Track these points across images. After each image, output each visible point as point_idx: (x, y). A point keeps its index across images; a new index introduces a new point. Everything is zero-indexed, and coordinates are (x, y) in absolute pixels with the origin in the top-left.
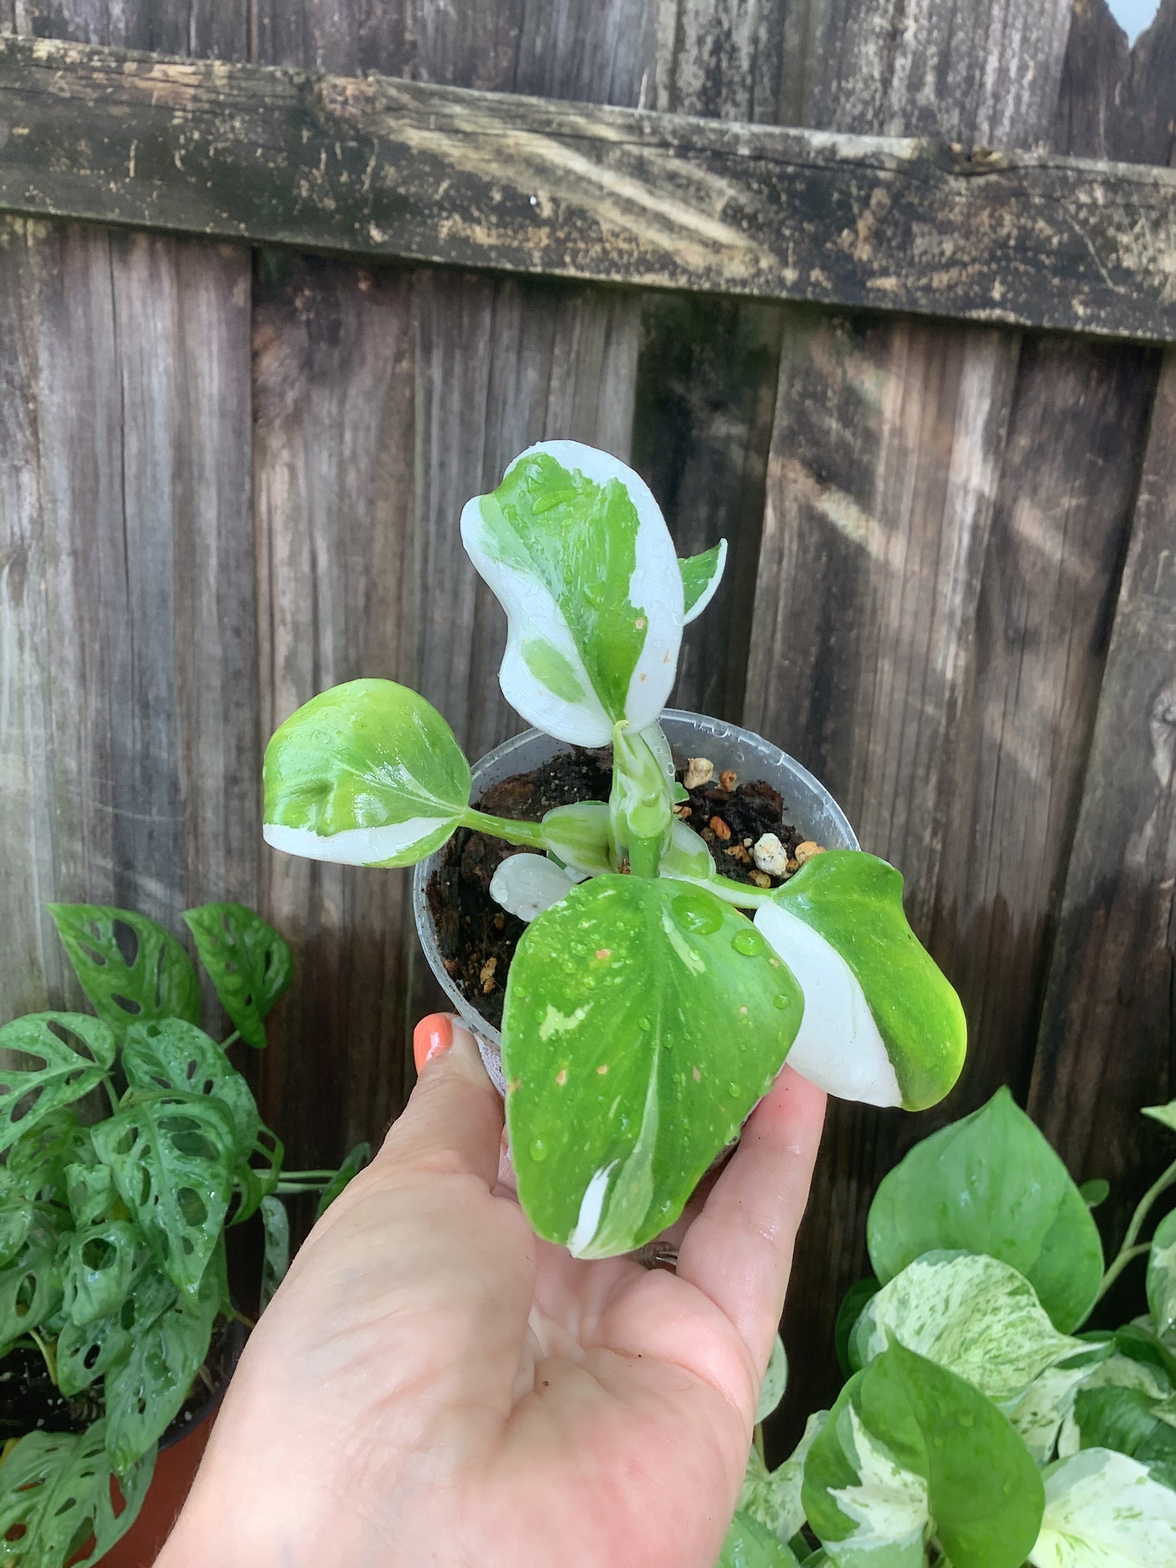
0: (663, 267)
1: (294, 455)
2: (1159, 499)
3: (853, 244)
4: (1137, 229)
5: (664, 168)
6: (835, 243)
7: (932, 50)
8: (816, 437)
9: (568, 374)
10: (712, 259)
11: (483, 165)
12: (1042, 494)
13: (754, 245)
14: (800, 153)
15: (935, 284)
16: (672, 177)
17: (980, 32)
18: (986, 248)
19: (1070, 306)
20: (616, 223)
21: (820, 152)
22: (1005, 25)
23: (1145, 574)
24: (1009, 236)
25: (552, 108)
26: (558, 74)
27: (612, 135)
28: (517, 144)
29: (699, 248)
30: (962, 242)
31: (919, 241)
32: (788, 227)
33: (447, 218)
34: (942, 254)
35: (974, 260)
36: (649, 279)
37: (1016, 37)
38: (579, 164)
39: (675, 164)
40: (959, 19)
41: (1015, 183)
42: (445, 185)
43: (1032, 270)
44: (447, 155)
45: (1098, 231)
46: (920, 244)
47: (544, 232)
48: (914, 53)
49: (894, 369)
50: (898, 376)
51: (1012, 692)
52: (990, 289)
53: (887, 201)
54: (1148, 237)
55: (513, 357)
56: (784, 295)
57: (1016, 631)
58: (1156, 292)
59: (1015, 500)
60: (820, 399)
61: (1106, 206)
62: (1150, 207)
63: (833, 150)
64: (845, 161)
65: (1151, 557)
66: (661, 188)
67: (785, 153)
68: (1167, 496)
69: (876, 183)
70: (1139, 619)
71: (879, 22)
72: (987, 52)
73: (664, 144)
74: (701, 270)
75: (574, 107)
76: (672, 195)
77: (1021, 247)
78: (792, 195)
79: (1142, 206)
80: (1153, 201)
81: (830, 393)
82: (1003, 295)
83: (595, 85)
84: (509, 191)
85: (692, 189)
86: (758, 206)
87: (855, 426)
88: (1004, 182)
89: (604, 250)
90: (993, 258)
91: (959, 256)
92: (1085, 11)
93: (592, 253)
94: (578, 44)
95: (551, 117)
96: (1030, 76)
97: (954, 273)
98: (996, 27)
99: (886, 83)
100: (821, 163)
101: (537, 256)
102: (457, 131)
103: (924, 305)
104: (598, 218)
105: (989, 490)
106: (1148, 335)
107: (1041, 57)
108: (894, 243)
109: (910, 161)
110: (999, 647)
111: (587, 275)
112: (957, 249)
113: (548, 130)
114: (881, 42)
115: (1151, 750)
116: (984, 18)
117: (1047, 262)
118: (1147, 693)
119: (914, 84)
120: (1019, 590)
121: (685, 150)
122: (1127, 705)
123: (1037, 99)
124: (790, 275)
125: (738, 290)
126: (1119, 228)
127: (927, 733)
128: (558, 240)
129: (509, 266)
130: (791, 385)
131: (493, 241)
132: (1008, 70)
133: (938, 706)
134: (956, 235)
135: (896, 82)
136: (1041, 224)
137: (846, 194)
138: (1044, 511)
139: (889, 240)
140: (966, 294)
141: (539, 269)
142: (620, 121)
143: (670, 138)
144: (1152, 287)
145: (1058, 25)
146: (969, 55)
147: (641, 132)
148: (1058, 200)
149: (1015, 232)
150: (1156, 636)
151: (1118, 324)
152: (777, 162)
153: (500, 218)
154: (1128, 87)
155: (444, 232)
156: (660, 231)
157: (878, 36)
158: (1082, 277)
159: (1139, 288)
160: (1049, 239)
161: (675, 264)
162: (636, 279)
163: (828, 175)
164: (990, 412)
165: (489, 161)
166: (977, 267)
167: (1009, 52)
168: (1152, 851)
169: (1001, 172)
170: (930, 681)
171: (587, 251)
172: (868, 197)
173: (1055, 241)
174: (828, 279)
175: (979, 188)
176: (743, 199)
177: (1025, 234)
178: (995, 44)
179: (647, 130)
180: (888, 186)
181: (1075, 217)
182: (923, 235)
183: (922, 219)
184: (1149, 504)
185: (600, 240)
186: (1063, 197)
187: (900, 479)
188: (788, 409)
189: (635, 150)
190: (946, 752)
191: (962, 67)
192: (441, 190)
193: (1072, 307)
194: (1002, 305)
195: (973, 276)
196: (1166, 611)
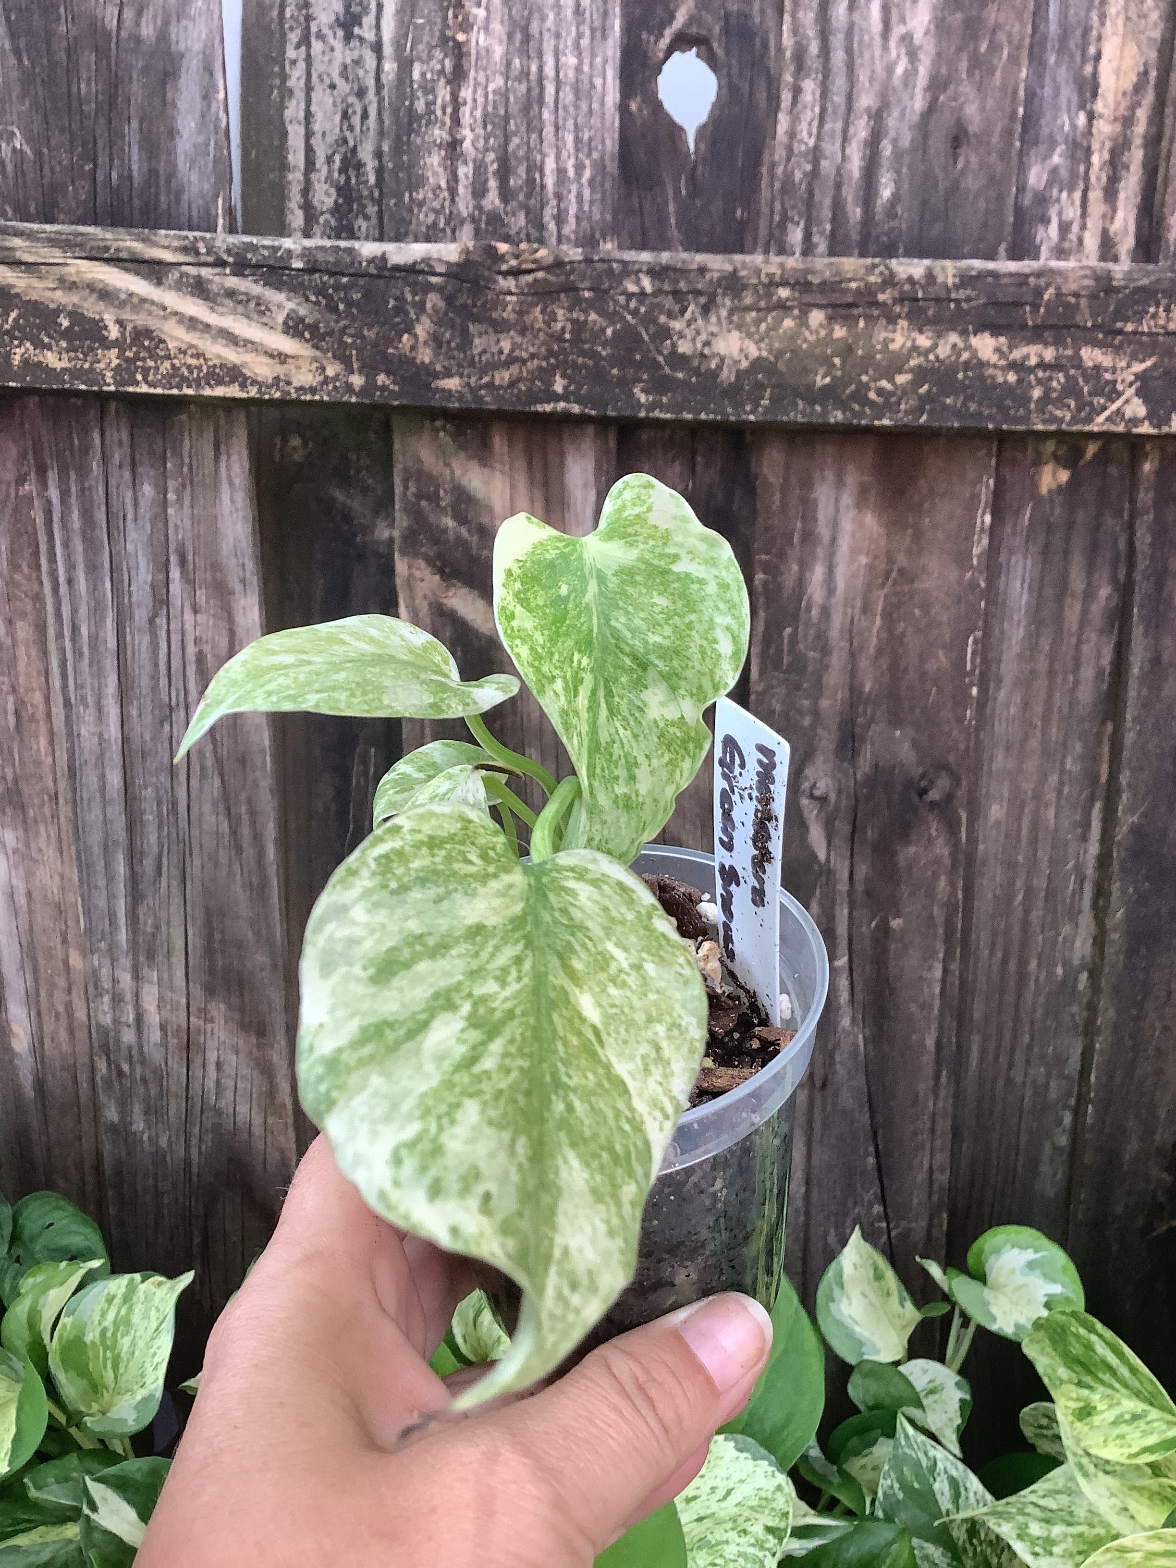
0: (232, 381)
2: (775, 578)
3: (413, 348)
4: (688, 315)
5: (223, 287)
6: (396, 348)
7: (491, 156)
8: (437, 536)
10: (280, 370)
11: (48, 294)
13: (318, 353)
14: (353, 263)
15: (497, 382)
16: (231, 294)
17: (534, 136)
18: (543, 344)
19: (631, 395)
20: (182, 341)
21: (371, 261)
22: (557, 128)
23: (771, 651)
24: (563, 329)
26: (137, 204)
27: (169, 257)
28: (78, 272)
29: (266, 360)
30: (519, 340)
31: (477, 341)
32: (350, 336)
33: (19, 346)
34: (501, 352)
35: (533, 356)
36: (219, 391)
37: (570, 138)
38: (139, 286)
39: (233, 282)
40: (512, 126)
41: (563, 278)
42: (13, 315)
43: (590, 363)
44: (13, 286)
45: (649, 320)
46: (478, 343)
47: (114, 352)
48: (475, 161)
49: (498, 466)
50: (503, 473)
52: (551, 383)
53: (442, 304)
54: (700, 322)
55: (127, 474)
56: (353, 399)
58: (714, 375)
60: (434, 499)
61: (655, 294)
62: (698, 293)
63: (383, 258)
64: (397, 268)
66: (222, 305)
67: (337, 263)
68: (780, 573)
69: (430, 287)
70: (773, 696)
71: (439, 134)
72: (544, 156)
73: (220, 263)
74: (270, 381)
75: (129, 234)
76: (234, 312)
77: (577, 339)
78: (349, 304)
79: (689, 292)
80: (699, 286)
81: (442, 493)
82: (565, 388)
83: (174, 215)
84: (75, 316)
85: (252, 305)
86: (318, 316)
87: (469, 523)
88: (551, 278)
89: (173, 366)
90: (551, 353)
91: (517, 353)
92: (640, 110)
93: (163, 370)
95: (109, 243)
96: (587, 174)
97: (515, 369)
98: (549, 130)
99: (453, 192)
100: (373, 270)
101: (109, 376)
102: (20, 263)
103: (490, 402)
104: (164, 337)
106: (712, 416)
107: (595, 155)
108: (453, 345)
109: (458, 264)
111: (159, 391)
112: (515, 346)
113: (106, 255)
114: (443, 153)
115: (805, 827)
116: (535, 123)
117: (604, 353)
119: (479, 191)
121: (241, 267)
123: (598, 196)
124: (357, 381)
125: (308, 397)
126: (670, 315)
128: (128, 360)
129: (83, 387)
130: (406, 488)
131: (65, 364)
132: (566, 171)
134: (512, 333)
135: (461, 190)
136: (593, 316)
137: (400, 299)
139: (449, 342)
140: (529, 389)
141: (112, 388)
142: (176, 243)
143: (225, 257)
144: (709, 369)
145: (608, 124)
146: (528, 159)
147: (197, 253)
148: (606, 292)
149: (569, 326)
150: (792, 713)
151: (678, 408)
152: (332, 274)
153: (69, 342)
154: (692, 179)
155: (16, 360)
156: (226, 346)
157: (440, 146)
158: (639, 366)
159: (697, 372)
160: (603, 330)
161: (245, 378)
162: (207, 392)
163: (382, 282)
165: (54, 289)
166: (536, 362)
167: (564, 154)
169: (547, 269)
171: (157, 368)
172: (423, 303)
173: (609, 332)
174: (394, 382)
175: (527, 284)
176: (302, 312)
177: (579, 326)
178: (550, 146)
179: (203, 250)
180: (438, 289)
181: (626, 307)
182: (480, 335)
183: (477, 320)
184: (765, 583)
185: (168, 357)
186: (611, 288)
188: (405, 510)
189: (192, 271)
191: (522, 171)
192: (10, 320)
193: (633, 395)
194: (565, 397)
195: (533, 371)
196: (798, 687)
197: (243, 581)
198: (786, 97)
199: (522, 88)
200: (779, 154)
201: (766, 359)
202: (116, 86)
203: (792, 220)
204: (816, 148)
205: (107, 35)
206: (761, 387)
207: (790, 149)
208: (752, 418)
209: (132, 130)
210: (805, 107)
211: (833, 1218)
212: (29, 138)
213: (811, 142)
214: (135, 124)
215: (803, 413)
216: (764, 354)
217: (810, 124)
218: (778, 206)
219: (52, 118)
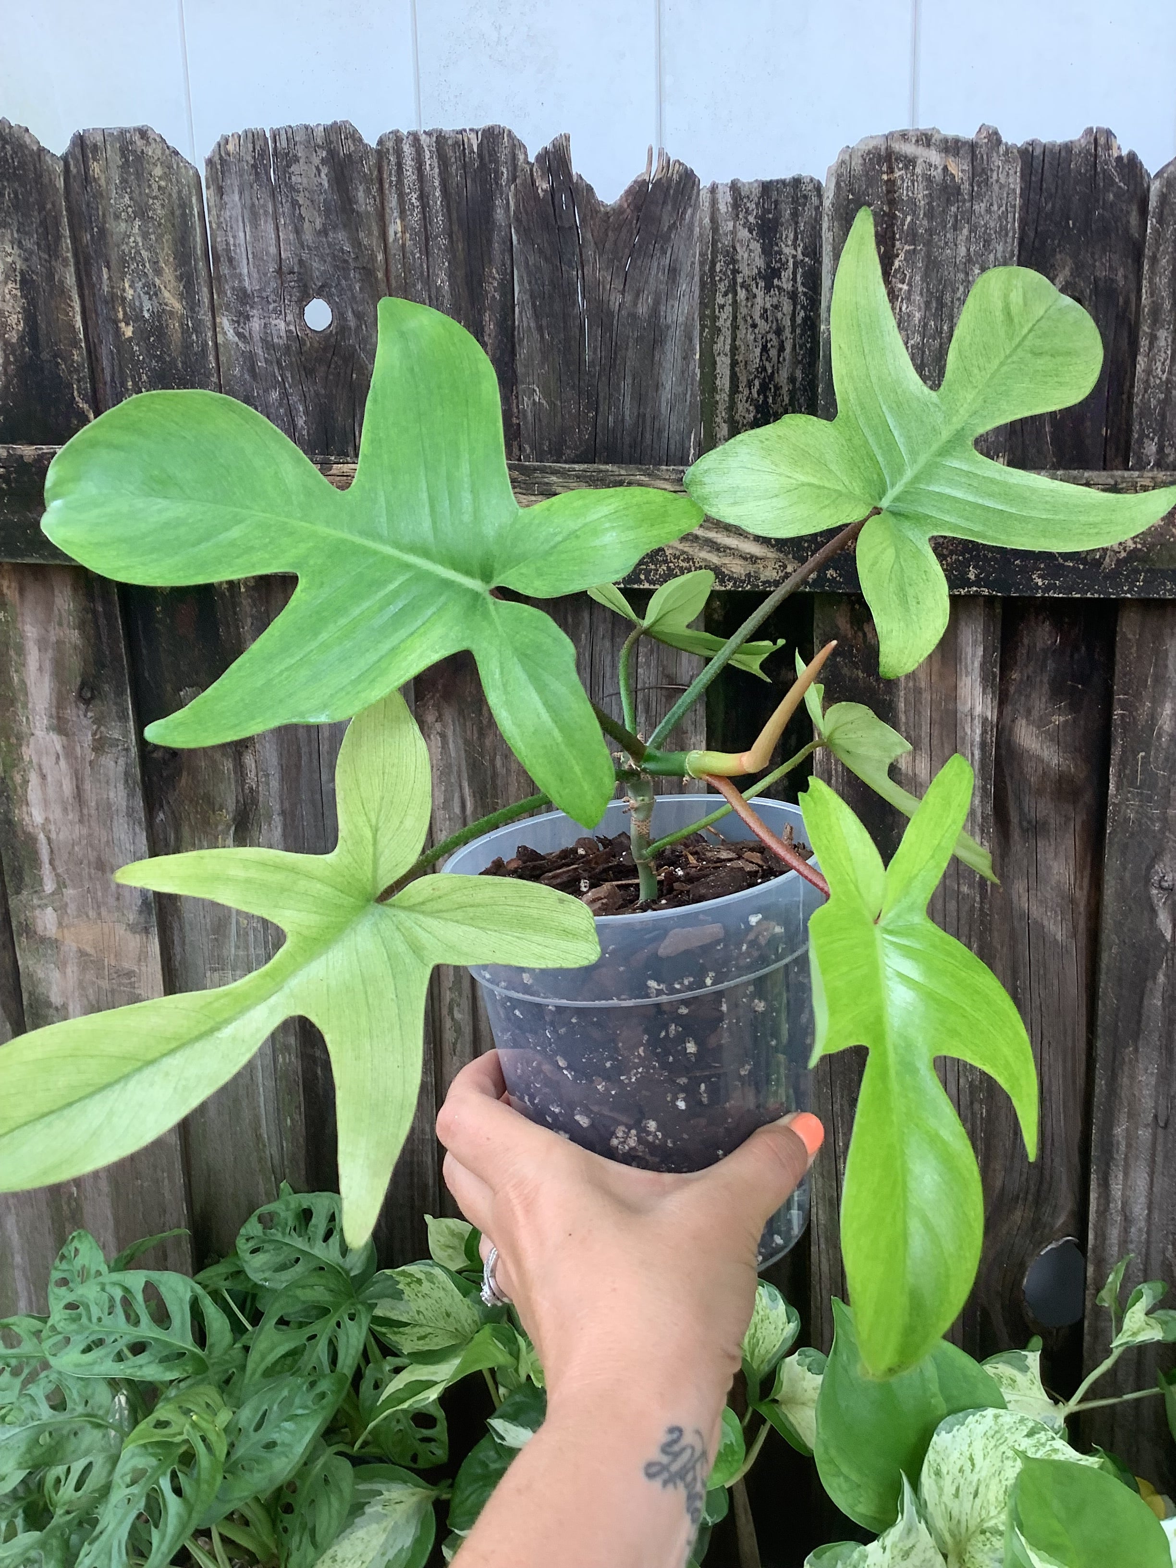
1: (444, 726)
2: (1130, 713)
9: (652, 651)
10: (751, 568)
12: (1035, 714)
13: (783, 555)
20: (678, 549)
23: (1127, 772)
25: (623, 472)
26: (627, 440)
27: (669, 486)
29: (741, 562)
32: (807, 540)
35: (953, 552)
43: (999, 556)
51: (1033, 870)
52: (967, 572)
55: (608, 644)
56: (808, 589)
57: (1029, 822)
58: (1099, 563)
59: (1013, 721)
60: (848, 656)
65: (1131, 759)
68: (1137, 709)
70: (1127, 806)
74: (743, 577)
75: (639, 470)
81: (855, 651)
82: (976, 576)
83: (656, 446)
89: (668, 567)
90: (967, 549)
93: (661, 571)
94: (641, 417)
95: (623, 477)
105: (991, 715)
106: (1096, 596)
110: (1016, 834)
115: (1153, 912)
118: (1144, 866)
120: (1027, 790)
122: (1127, 875)
127: (966, 908)
133: (971, 886)
138: (1038, 727)
142: (675, 475)
144: (1094, 560)
150: (1144, 820)
151: (1071, 589)
156: (711, 551)
158: (1039, 557)
159: (1085, 561)
161: (724, 575)
164: (984, 656)
168: (1166, 995)
170: (961, 868)
174: (840, 576)
184: (1122, 717)
185: (666, 562)
187: (918, 713)
190: (982, 923)
193: (1032, 580)
194: (977, 583)
195: (952, 564)
196: (1150, 799)
197: (695, 723)
198: (1144, 343)
199: (937, 343)
200: (1138, 387)
201: (1140, 550)
202: (615, 353)
203: (1148, 436)
204: (1168, 381)
205: (610, 314)
206: (1137, 571)
207: (1147, 381)
208: (1129, 596)
209: (626, 386)
210: (1159, 351)
211: (1171, 1237)
212: (546, 394)
213: (1164, 377)
214: (629, 380)
215: (1170, 590)
216: (1139, 546)
217: (1163, 364)
218: (1136, 427)
219: (564, 378)
